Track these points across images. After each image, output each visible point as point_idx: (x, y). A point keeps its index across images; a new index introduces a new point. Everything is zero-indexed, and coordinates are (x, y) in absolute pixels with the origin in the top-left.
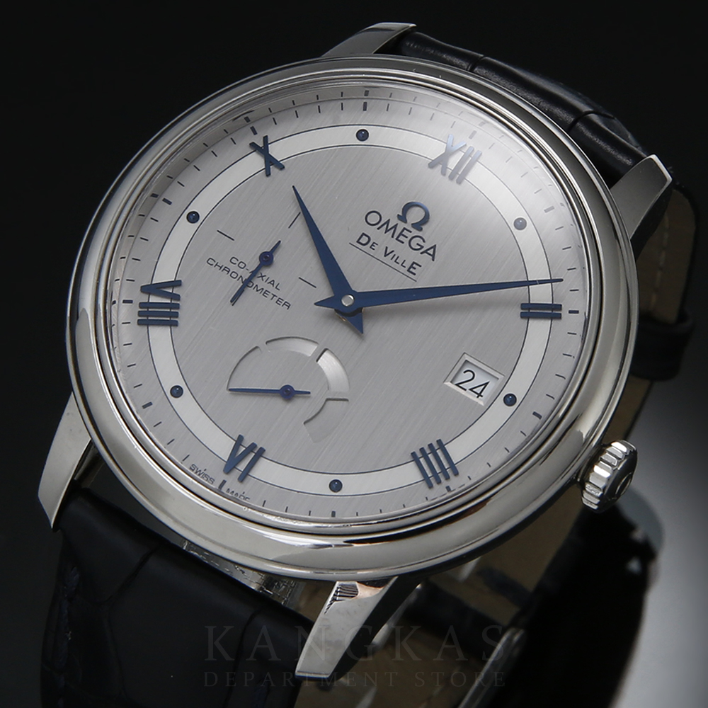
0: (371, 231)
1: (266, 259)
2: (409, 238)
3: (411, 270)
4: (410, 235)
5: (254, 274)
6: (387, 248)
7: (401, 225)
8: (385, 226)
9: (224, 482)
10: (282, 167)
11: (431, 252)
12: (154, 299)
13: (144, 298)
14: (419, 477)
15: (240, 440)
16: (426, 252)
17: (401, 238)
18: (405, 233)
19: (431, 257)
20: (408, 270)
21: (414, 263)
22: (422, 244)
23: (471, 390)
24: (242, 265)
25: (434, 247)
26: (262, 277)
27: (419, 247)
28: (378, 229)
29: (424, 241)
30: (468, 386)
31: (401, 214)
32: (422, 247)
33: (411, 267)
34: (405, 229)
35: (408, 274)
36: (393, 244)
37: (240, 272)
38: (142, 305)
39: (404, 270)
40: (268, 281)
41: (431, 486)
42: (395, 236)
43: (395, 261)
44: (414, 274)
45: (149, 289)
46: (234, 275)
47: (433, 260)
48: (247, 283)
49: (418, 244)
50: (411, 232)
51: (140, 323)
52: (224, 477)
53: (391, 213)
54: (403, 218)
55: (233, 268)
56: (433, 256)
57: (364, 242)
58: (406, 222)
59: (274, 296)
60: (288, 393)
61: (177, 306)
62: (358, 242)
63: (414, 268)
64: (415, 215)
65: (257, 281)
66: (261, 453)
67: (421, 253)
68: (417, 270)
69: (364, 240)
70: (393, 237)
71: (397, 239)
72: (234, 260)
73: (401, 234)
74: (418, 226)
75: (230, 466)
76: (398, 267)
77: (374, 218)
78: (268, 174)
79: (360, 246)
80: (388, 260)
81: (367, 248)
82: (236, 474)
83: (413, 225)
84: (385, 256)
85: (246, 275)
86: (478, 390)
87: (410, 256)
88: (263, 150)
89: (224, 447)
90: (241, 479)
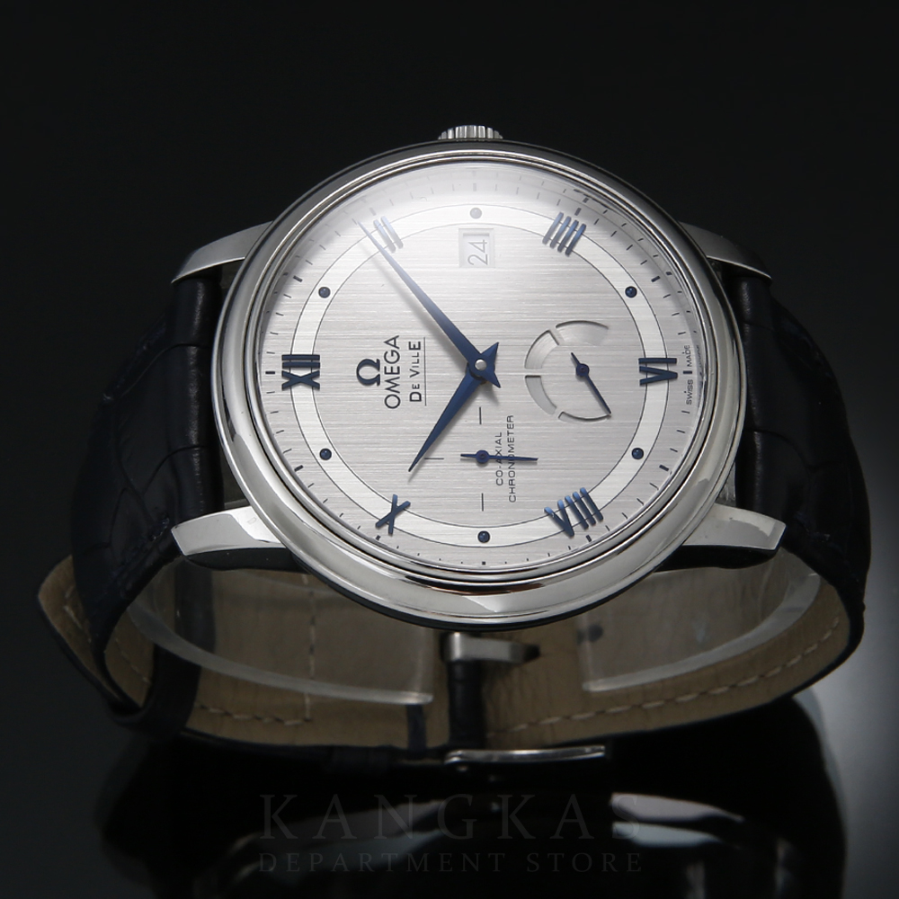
0: (404, 396)
1: (482, 458)
2: (391, 365)
3: (417, 347)
4: (389, 366)
5: (499, 459)
6: (411, 376)
7: (384, 377)
8: (393, 389)
9: (685, 372)
10: (395, 498)
11: (392, 342)
12: (573, 520)
13: (578, 529)
14: (582, 239)
15: (644, 383)
16: (395, 346)
17: (395, 371)
18: (389, 371)
19: (397, 340)
20: (419, 348)
21: (410, 349)
22: (390, 353)
23: (483, 251)
24: (499, 472)
25: (387, 342)
26: (499, 453)
27: (395, 354)
28: (398, 392)
29: (386, 353)
30: (482, 256)
31: (376, 384)
32: (393, 351)
33: (414, 348)
34: (386, 373)
35: (422, 348)
36: (405, 374)
37: (506, 471)
38: (586, 527)
39: (421, 352)
40: (499, 445)
41: (584, 227)
42: (396, 376)
43: (418, 362)
44: (419, 343)
45: (567, 529)
46: (512, 474)
47: (398, 337)
48: (512, 460)
49: (392, 355)
50: (385, 368)
51: (601, 518)
52: (681, 376)
53: (378, 392)
54: (377, 380)
55: (506, 479)
56: (394, 339)
57: (418, 396)
58: (379, 375)
59: (508, 433)
60: (582, 371)
61: (568, 499)
62: (420, 400)
63: (414, 346)
64: (368, 372)
65: (505, 453)
66: (644, 361)
67: (398, 348)
68: (415, 343)
69: (415, 397)
70: (398, 378)
71: (398, 373)
72: (500, 482)
73: (392, 373)
74: (377, 365)
75: (671, 376)
76: (421, 359)
77: (392, 401)
78: (407, 504)
79: (423, 396)
80: (420, 369)
81: (421, 391)
82: (672, 369)
83: (378, 369)
84: (418, 373)
85: (505, 467)
86: (481, 246)
87: (407, 357)
88: (388, 521)
89: (658, 391)
90: (673, 361)
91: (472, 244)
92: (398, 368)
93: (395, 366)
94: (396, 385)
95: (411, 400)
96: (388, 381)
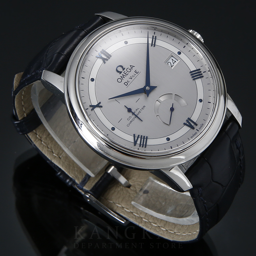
0: (123, 82)
1: (129, 110)
2: (127, 72)
3: (137, 72)
4: (126, 71)
5: (133, 114)
6: (129, 78)
7: (122, 73)
8: (122, 78)
9: (197, 130)
10: (100, 103)
11: (132, 67)
12: (139, 142)
13: (138, 145)
14: (200, 79)
15: (185, 124)
16: (132, 68)
17: (127, 74)
18: (125, 73)
20: (137, 73)
21: (135, 72)
22: (129, 69)
23: (173, 63)
24: (130, 117)
25: (131, 66)
26: (134, 112)
27: (130, 70)
30: (172, 64)
32: (130, 69)
33: (136, 72)
34: (124, 73)
35: (138, 74)
37: (132, 118)
38: (140, 146)
40: (136, 111)
41: (203, 76)
42: (126, 75)
43: (134, 76)
44: (138, 72)
45: (135, 143)
46: (133, 120)
47: (134, 67)
48: (136, 116)
49: (129, 70)
50: (125, 71)
51: (145, 147)
52: (195, 129)
53: (119, 76)
54: (120, 72)
55: (131, 120)
56: (133, 66)
57: (127, 84)
58: (122, 72)
59: (141, 110)
60: (172, 109)
61: (142, 136)
62: (126, 85)
64: (120, 69)
65: (136, 114)
66: (189, 119)
68: (137, 71)
69: (126, 84)
70: (126, 76)
71: (127, 75)
72: (128, 119)
73: (125, 74)
74: (124, 69)
75: (193, 128)
76: (136, 76)
77: (120, 80)
78: (101, 107)
80: (133, 78)
81: (129, 83)
82: (195, 126)
83: (123, 70)
84: (132, 79)
85: (134, 116)
86: (174, 62)
87: (133, 72)
88: (93, 107)
89: (186, 128)
90: (196, 125)
91: (172, 60)
92: (128, 74)
93: (128, 73)
94: (124, 77)
95: (124, 84)
96: (123, 75)
